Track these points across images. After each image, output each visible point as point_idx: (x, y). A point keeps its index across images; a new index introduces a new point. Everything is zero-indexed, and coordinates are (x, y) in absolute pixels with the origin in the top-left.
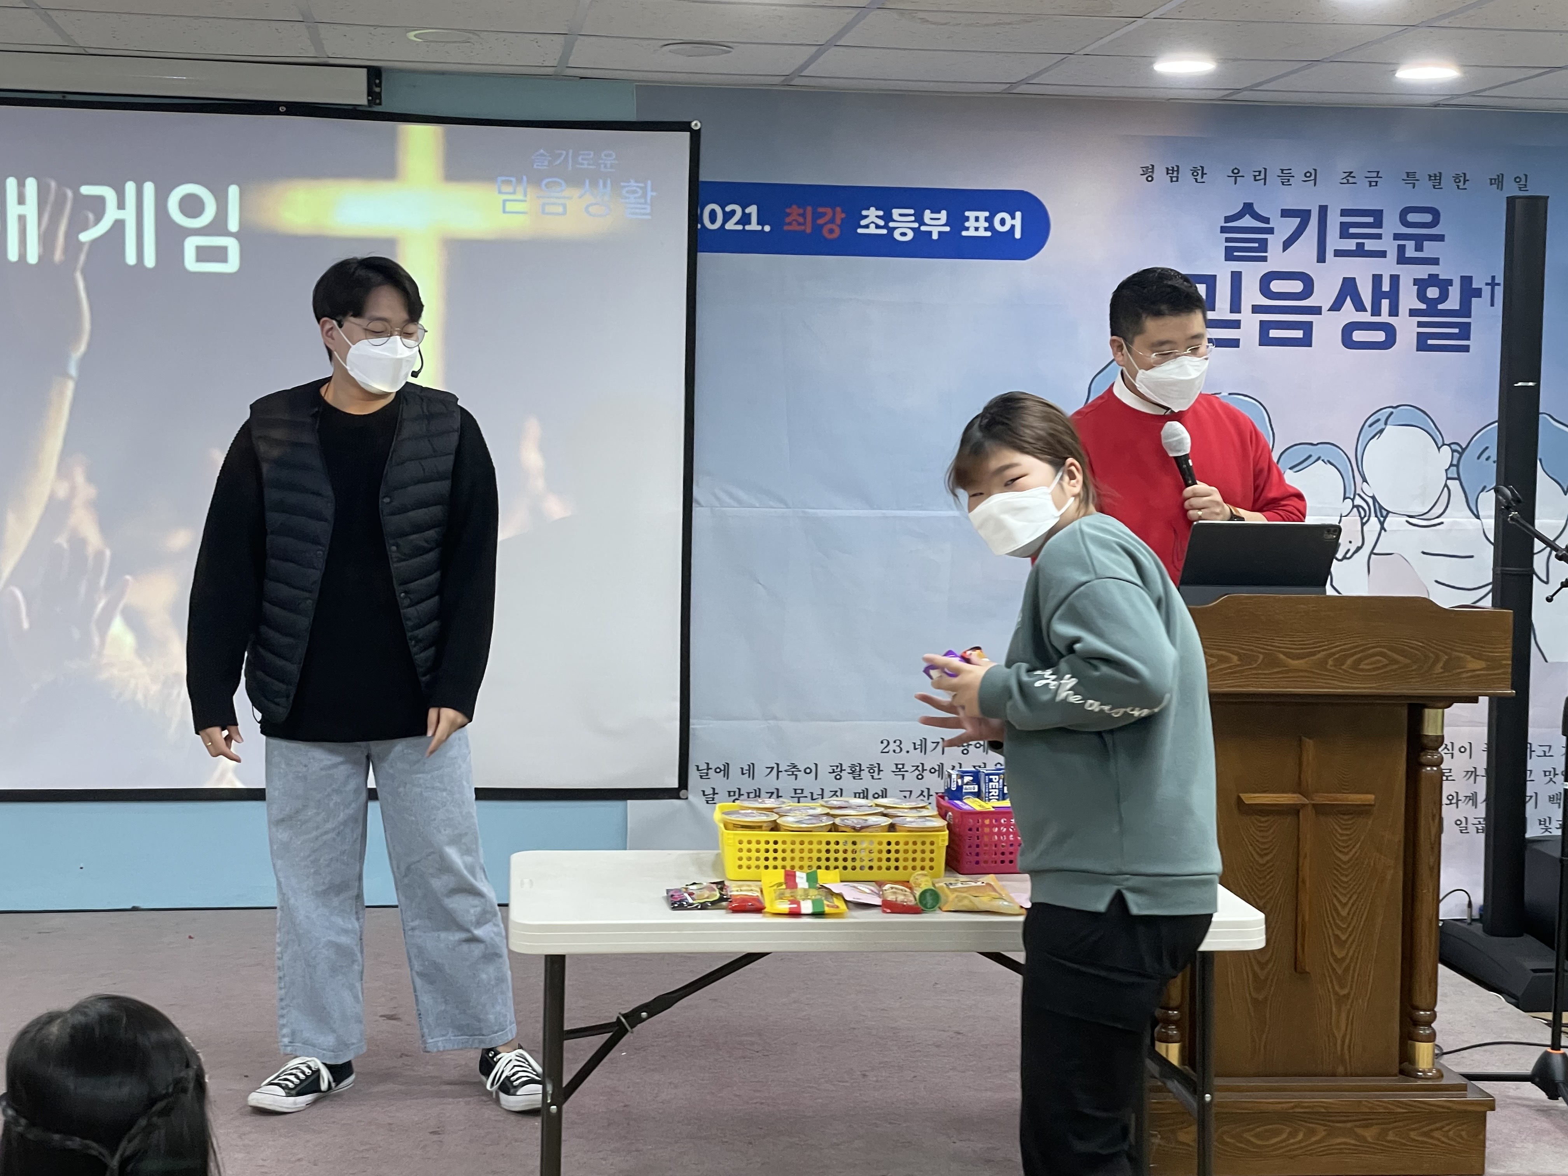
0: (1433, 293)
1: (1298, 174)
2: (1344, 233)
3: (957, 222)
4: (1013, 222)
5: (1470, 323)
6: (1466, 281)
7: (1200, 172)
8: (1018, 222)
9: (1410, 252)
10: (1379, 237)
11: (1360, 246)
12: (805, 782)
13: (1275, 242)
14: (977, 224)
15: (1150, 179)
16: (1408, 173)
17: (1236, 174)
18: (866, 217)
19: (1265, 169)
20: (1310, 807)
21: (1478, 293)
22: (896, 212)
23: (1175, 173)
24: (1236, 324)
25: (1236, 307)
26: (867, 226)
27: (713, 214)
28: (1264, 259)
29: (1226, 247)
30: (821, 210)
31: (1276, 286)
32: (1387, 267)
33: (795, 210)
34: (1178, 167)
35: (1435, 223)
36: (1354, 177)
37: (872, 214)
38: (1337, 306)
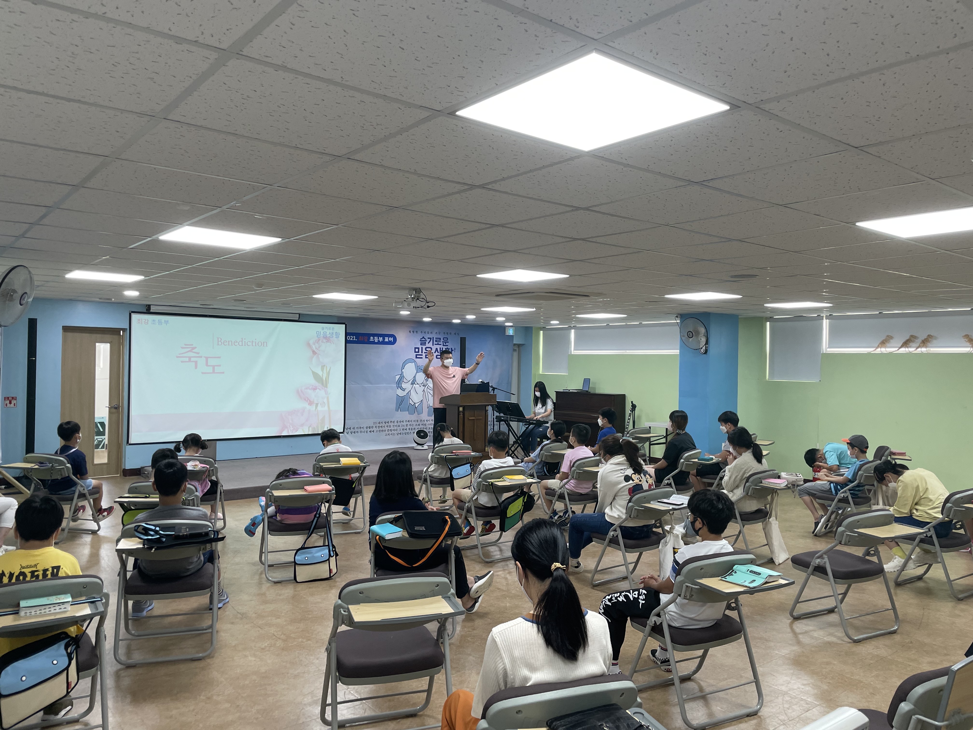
1: (430, 332)
2: (436, 342)
3: (384, 339)
4: (392, 339)
6: (451, 348)
7: (417, 333)
9: (444, 344)
10: (440, 342)
11: (438, 343)
12: (362, 430)
13: (427, 343)
14: (386, 339)
15: (410, 332)
16: (444, 332)
17: (422, 332)
19: (425, 331)
20: (476, 419)
21: (453, 350)
22: (375, 337)
24: (422, 355)
25: (422, 353)
26: (371, 340)
27: (348, 337)
29: (420, 343)
30: (364, 337)
31: (427, 349)
32: (441, 346)
33: (360, 337)
34: (413, 331)
35: (447, 340)
36: (437, 333)
37: (372, 338)
38: (435, 352)
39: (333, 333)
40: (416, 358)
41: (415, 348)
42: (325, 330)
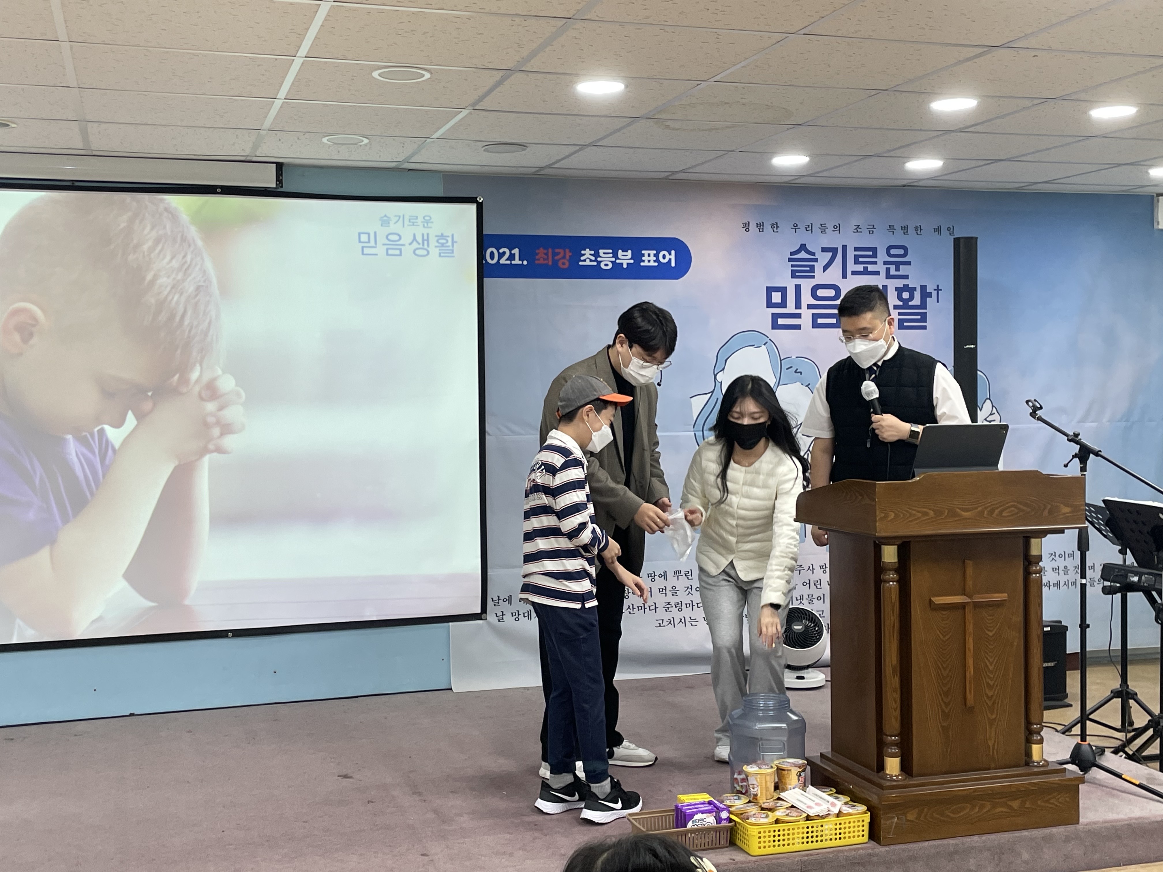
0: (906, 295)
1: (830, 226)
2: (857, 262)
3: (637, 257)
4: (670, 257)
5: (926, 313)
6: (923, 288)
7: (775, 226)
8: (673, 257)
9: (893, 272)
10: (875, 263)
11: (865, 268)
13: (818, 267)
14: (649, 258)
15: (747, 230)
16: (890, 226)
17: (795, 227)
18: (584, 255)
19: (812, 224)
20: (972, 603)
21: (930, 295)
22: (601, 252)
23: (762, 227)
24: (799, 316)
25: (798, 306)
26: (585, 261)
27: (492, 254)
28: (813, 277)
29: (792, 270)
30: (557, 251)
31: (820, 293)
33: (541, 251)
34: (763, 223)
35: (905, 255)
36: (860, 228)
37: (588, 253)
39: (426, 239)
40: (775, 326)
41: (770, 290)
42: (393, 227)
